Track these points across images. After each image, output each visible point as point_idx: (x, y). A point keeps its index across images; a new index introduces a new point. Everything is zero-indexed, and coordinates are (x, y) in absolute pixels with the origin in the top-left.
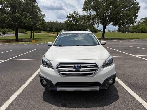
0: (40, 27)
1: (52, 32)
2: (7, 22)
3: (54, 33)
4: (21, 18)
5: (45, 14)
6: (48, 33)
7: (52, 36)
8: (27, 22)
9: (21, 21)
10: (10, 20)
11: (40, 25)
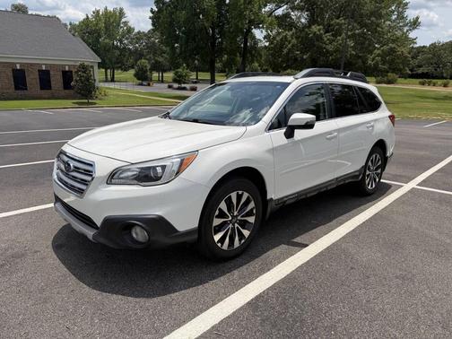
0: (376, 65)
1: (440, 82)
2: (285, 51)
3: (445, 86)
4: (322, 39)
5: (417, 18)
6: (423, 84)
7: (433, 95)
8: (337, 51)
9: (321, 47)
10: (293, 46)
11: (378, 55)
